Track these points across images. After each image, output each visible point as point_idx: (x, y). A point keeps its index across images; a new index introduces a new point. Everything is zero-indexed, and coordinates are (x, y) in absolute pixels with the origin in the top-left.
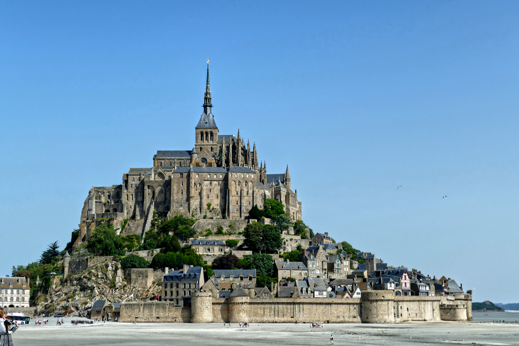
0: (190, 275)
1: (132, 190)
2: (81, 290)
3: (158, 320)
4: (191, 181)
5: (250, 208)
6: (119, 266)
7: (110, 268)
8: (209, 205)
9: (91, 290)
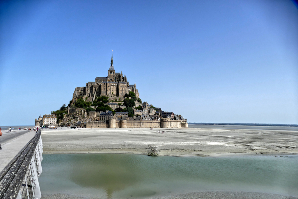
0: (108, 113)
1: (89, 88)
2: (73, 118)
3: (99, 127)
4: (107, 86)
5: (125, 94)
6: (86, 111)
7: (83, 111)
8: (113, 93)
9: (77, 118)
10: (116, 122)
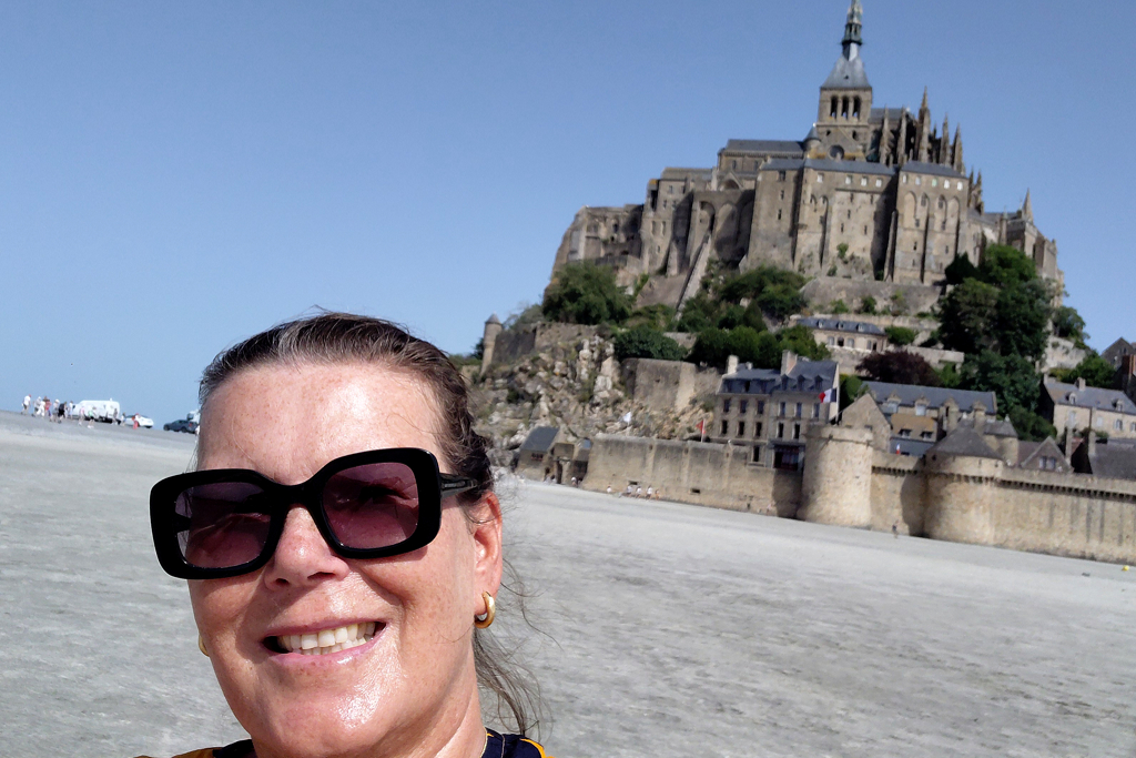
0: (801, 380)
1: (666, 212)
2: (509, 401)
3: (696, 498)
4: (804, 187)
5: (948, 260)
6: (610, 350)
7: (585, 352)
8: (843, 249)
9: (533, 402)
10: (875, 470)
